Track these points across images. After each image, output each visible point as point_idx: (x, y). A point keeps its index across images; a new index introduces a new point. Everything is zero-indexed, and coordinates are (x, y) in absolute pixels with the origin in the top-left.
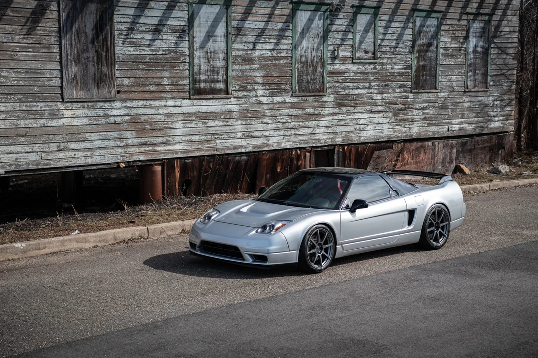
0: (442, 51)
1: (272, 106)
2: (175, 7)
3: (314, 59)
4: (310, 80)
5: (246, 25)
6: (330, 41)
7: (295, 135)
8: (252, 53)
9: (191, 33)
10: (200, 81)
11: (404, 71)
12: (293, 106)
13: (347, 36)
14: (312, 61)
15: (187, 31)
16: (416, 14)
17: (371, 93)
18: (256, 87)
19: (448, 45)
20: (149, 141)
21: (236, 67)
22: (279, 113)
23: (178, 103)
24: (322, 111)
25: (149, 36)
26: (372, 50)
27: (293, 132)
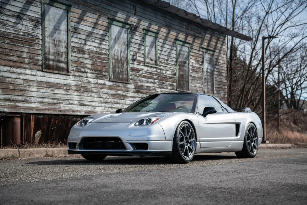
0: (191, 67)
1: (97, 85)
2: (32, 3)
3: (122, 59)
4: (120, 72)
5: (81, 27)
6: (131, 49)
7: (112, 108)
8: (84, 47)
9: (43, 24)
10: (49, 60)
11: (172, 76)
12: (110, 88)
13: (141, 47)
14: (121, 59)
15: (40, 22)
16: (178, 42)
17: (155, 87)
18: (87, 70)
19: (194, 65)
20: (11, 98)
21: (74, 54)
22: (101, 91)
23: (34, 73)
24: (127, 93)
25: (13, 20)
26: (155, 59)
27: (110, 105)
